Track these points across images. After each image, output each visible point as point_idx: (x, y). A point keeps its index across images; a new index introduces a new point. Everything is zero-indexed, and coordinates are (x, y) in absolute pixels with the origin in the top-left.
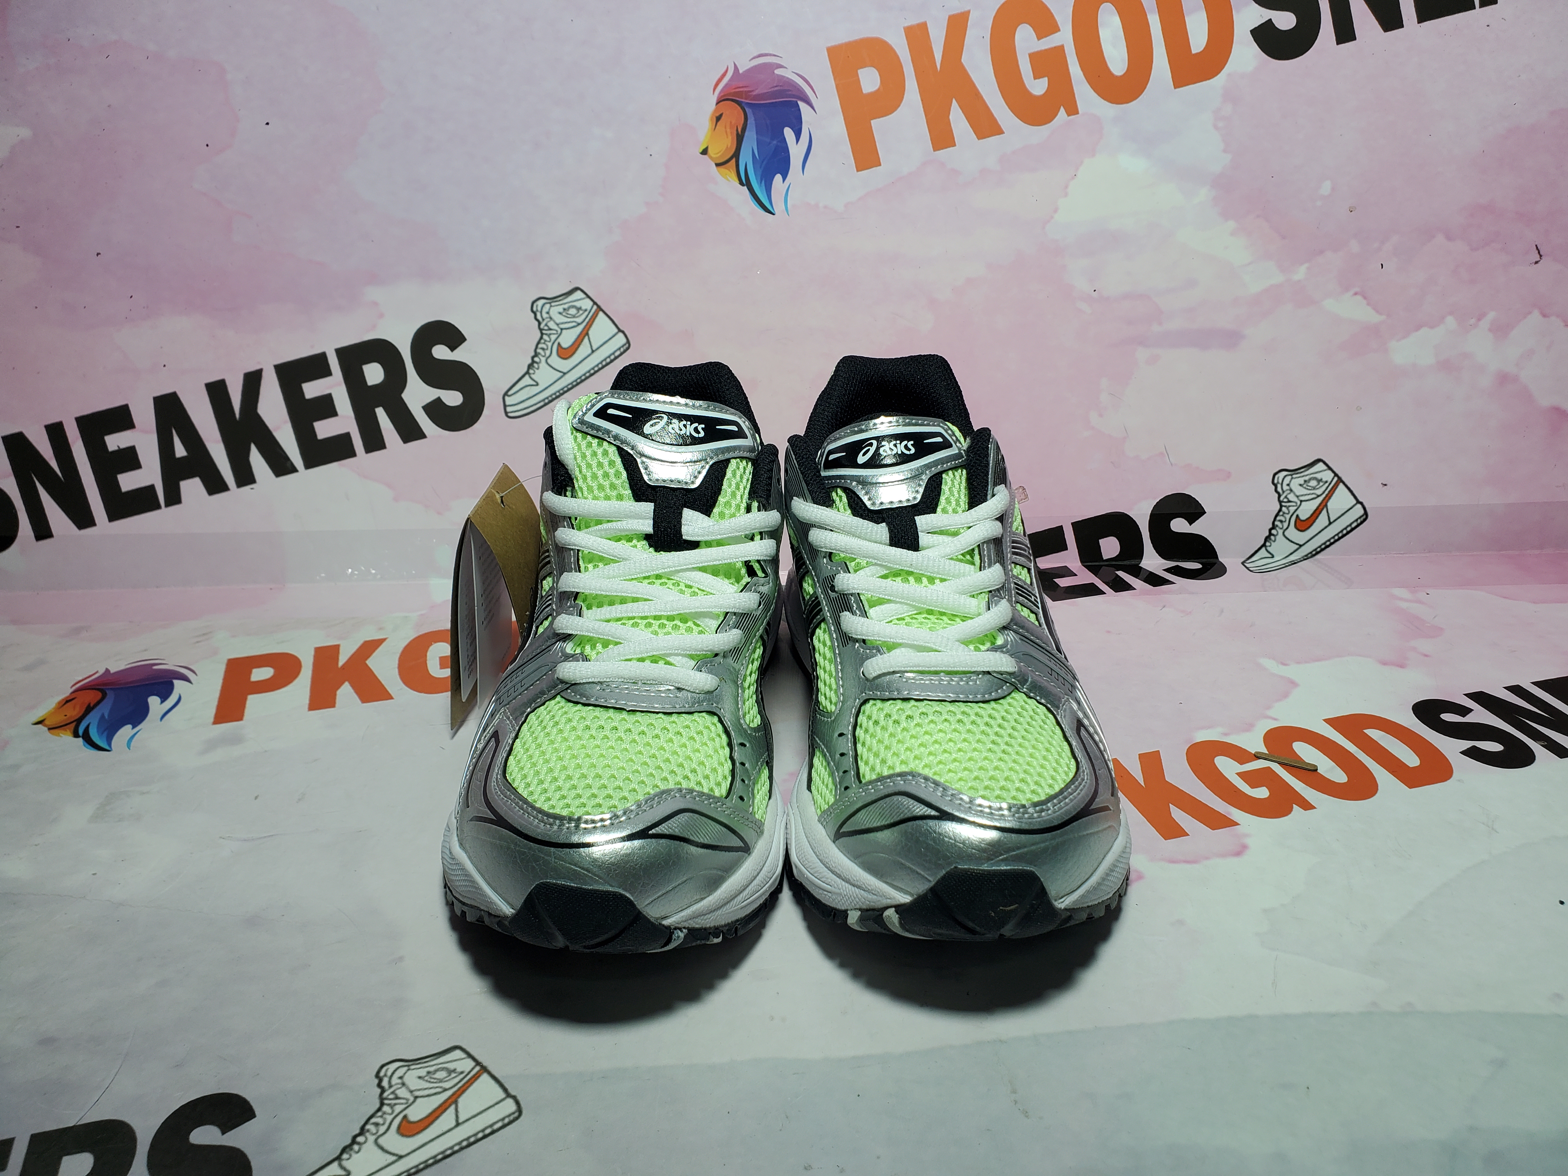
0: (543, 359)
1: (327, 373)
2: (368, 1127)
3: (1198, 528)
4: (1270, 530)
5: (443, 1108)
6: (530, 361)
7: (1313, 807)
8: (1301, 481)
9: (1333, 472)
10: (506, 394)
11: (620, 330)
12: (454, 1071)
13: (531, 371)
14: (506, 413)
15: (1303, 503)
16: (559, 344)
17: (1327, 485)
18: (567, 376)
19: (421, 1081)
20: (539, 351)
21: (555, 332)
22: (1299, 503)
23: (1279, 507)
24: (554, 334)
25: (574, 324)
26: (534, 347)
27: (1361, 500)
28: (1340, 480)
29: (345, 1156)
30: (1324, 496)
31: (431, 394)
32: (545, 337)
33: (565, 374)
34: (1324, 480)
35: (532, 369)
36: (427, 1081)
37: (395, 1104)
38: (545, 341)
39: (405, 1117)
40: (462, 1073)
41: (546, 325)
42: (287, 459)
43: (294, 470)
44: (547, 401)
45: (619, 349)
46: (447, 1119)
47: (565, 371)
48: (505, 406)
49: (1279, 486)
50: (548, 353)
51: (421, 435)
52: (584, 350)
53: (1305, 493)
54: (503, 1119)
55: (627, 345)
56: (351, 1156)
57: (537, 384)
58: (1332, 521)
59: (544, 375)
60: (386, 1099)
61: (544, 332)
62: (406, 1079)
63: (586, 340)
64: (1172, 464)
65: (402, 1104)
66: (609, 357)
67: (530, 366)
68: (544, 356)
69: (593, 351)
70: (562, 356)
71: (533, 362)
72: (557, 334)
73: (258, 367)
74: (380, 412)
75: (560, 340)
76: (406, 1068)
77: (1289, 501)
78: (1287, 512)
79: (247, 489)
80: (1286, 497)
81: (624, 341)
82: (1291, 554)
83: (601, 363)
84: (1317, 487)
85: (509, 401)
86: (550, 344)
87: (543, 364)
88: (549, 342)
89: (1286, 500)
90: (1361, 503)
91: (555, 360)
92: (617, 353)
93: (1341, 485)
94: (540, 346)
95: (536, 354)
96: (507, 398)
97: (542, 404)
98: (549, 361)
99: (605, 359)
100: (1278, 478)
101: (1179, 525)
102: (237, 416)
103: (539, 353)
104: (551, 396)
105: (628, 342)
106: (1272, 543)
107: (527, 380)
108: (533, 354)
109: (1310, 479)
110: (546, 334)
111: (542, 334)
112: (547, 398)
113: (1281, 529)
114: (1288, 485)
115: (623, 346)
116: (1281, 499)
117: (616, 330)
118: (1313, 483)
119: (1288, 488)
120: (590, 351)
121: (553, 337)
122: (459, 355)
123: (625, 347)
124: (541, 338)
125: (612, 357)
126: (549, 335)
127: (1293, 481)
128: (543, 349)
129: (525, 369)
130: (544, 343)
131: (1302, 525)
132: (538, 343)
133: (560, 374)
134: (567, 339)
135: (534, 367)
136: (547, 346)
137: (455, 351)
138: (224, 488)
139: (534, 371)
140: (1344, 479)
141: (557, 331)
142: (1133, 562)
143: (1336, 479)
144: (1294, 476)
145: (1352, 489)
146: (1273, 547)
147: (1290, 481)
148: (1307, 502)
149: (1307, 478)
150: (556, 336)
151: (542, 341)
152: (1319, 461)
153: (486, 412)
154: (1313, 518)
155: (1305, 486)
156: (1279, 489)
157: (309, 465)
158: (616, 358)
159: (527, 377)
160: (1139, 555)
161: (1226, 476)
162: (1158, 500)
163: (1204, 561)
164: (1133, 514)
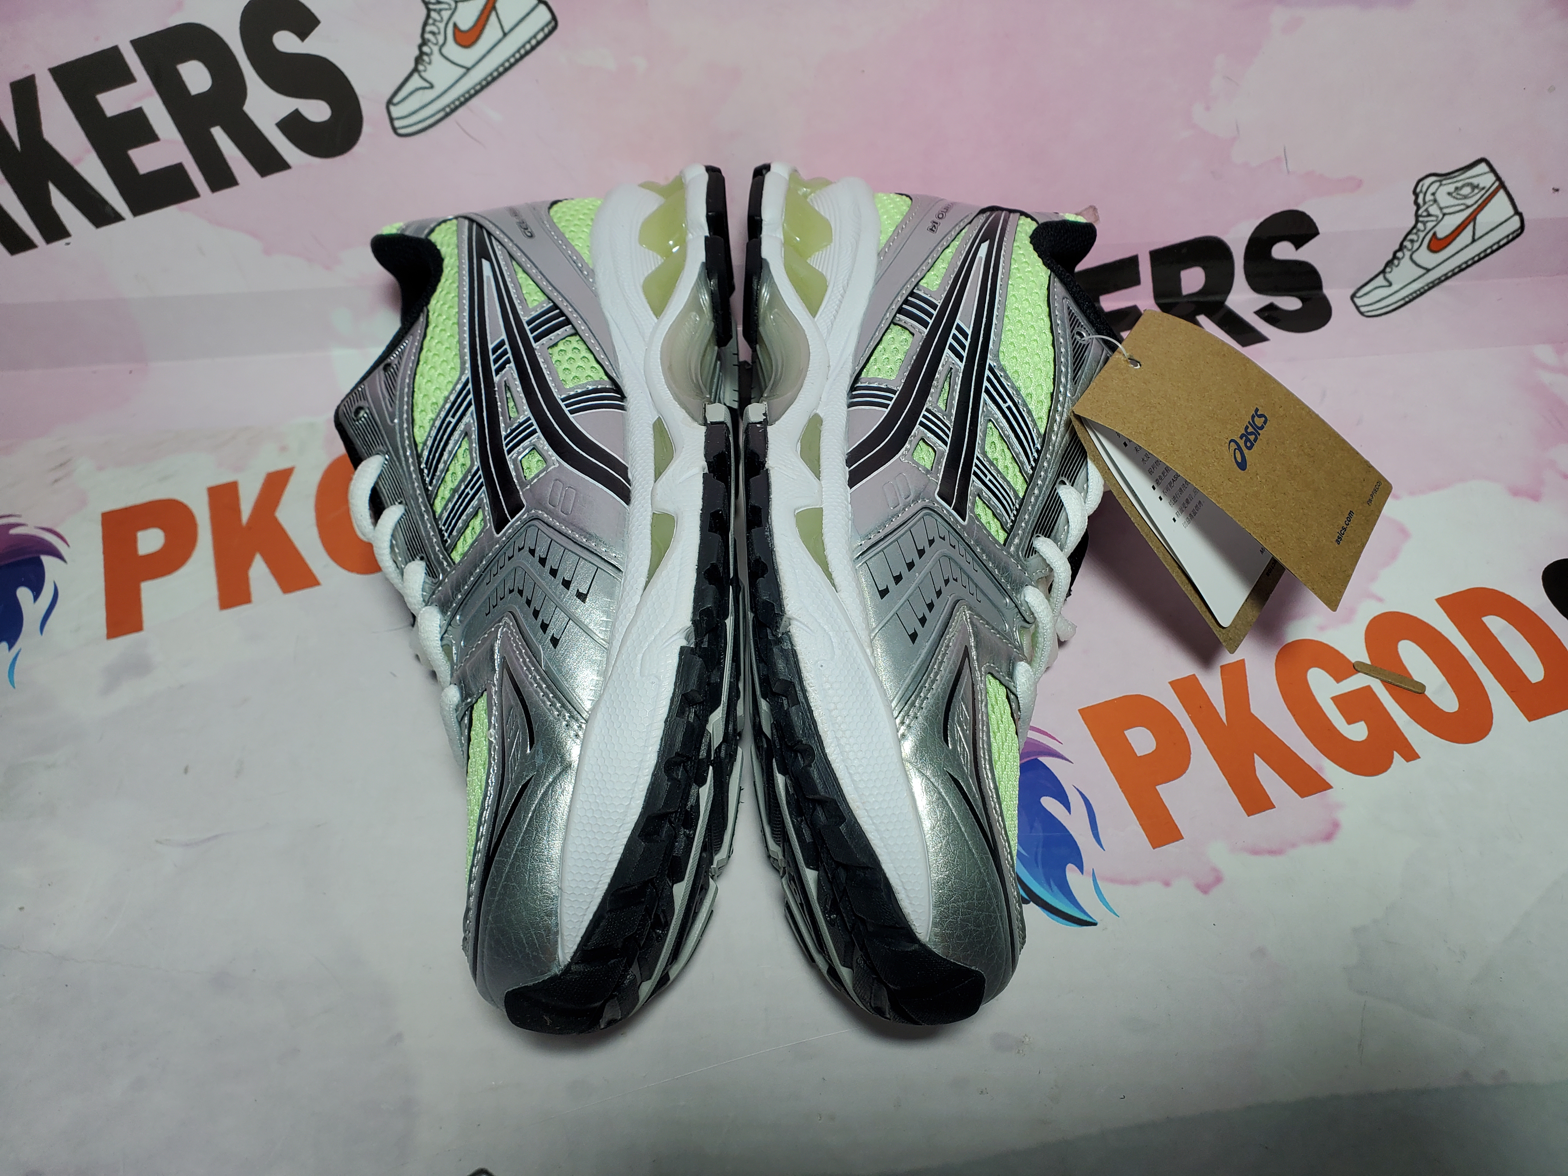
0: (436, 49)
1: (128, 78)
3: (1307, 253)
7: (1417, 756)
8: (1451, 188)
10: (390, 102)
13: (421, 68)
14: (394, 129)
15: (1446, 217)
16: (455, 25)
17: (1483, 192)
18: (473, 73)
20: (428, 36)
22: (1441, 216)
23: (1413, 222)
24: (446, 9)
26: (419, 31)
27: (1520, 209)
28: (1502, 186)
30: (1475, 206)
31: (286, 105)
32: (434, 15)
34: (1481, 186)
35: (422, 65)
38: (435, 20)
42: (104, 202)
43: (118, 218)
44: (448, 110)
45: (542, 29)
47: (469, 65)
48: (392, 120)
49: (1421, 196)
50: (441, 39)
52: (492, 32)
53: (1452, 204)
55: (553, 24)
57: (432, 86)
61: (431, 6)
63: (493, 17)
64: (1288, 172)
66: (529, 42)
67: (418, 60)
68: (436, 44)
69: (505, 35)
70: (463, 44)
71: (422, 53)
72: (450, 9)
73: (27, 73)
74: (218, 133)
75: (455, 18)
79: (60, 244)
80: (1426, 210)
81: (548, 16)
82: (1414, 281)
83: (518, 51)
84: (1470, 195)
85: (396, 111)
86: (442, 26)
87: (436, 57)
88: (441, 21)
91: (452, 49)
92: (540, 36)
93: (1502, 193)
94: (428, 28)
95: (424, 42)
96: (392, 108)
97: (442, 114)
98: (444, 51)
99: (523, 46)
100: (1422, 186)
101: (1283, 251)
102: (18, 145)
103: (429, 40)
104: (453, 102)
105: (554, 18)
106: (1394, 268)
107: (416, 81)
108: (419, 41)
109: (1463, 186)
110: (435, 10)
111: (429, 10)
112: (448, 106)
113: (1409, 250)
114: (1433, 194)
115: (547, 25)
116: (1420, 212)
118: (1466, 191)
119: (1432, 198)
120: (500, 34)
121: (446, 14)
122: (313, 45)
123: (550, 27)
124: (428, 16)
125: (534, 42)
126: (439, 12)
127: (1441, 188)
128: (433, 33)
129: (412, 65)
130: (434, 24)
131: (1437, 245)
132: (425, 24)
133: (462, 71)
134: (466, 16)
135: (423, 61)
136: (438, 28)
138: (29, 245)
139: (425, 67)
140: (1507, 184)
141: (449, 4)
142: (1218, 298)
143: (1497, 184)
144: (1444, 182)
145: (1514, 196)
146: (1394, 275)
147: (1437, 189)
148: (1452, 216)
149: (1459, 184)
150: (449, 12)
151: (431, 21)
152: (1483, 160)
153: (366, 129)
154: (1452, 237)
155: (1454, 194)
156: (1420, 200)
157: (138, 209)
158: (539, 43)
159: (416, 76)
160: (1227, 288)
161: (1355, 184)
162: (1262, 220)
163: (1304, 293)
164: (1227, 239)
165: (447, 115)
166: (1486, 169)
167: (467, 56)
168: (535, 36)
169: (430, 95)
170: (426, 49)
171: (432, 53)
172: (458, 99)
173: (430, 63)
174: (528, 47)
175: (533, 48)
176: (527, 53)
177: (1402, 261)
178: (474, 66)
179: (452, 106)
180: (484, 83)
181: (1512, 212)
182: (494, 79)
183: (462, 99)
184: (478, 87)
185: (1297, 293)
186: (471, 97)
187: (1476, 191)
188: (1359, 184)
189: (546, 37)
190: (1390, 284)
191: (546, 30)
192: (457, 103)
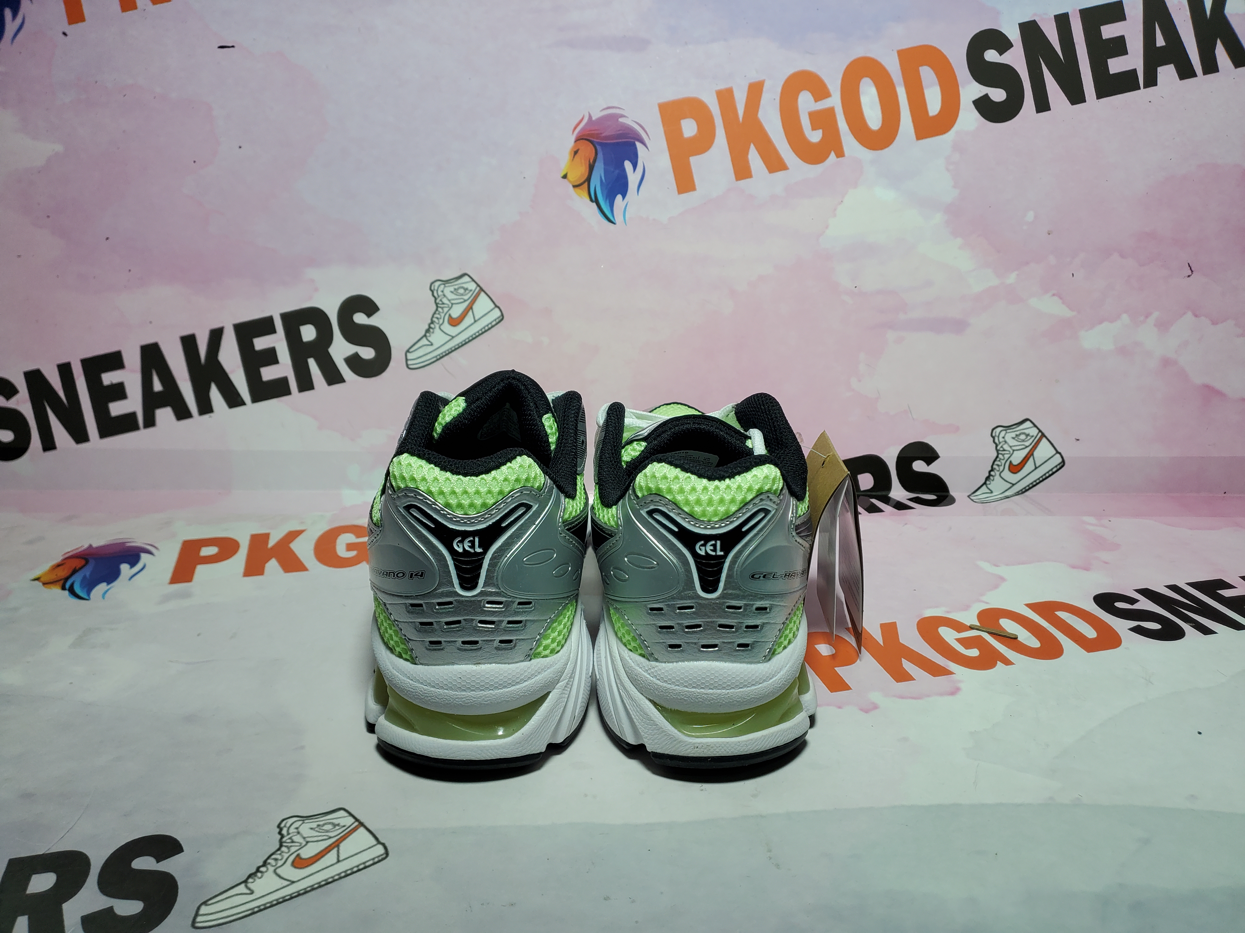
0: (437, 326)
1: (273, 331)
2: (269, 861)
3: (934, 468)
4: (990, 472)
5: (328, 850)
6: (427, 327)
7: (1012, 664)
9: (1038, 429)
10: (408, 351)
11: (496, 306)
12: (338, 825)
13: (428, 334)
14: (407, 365)
15: (1015, 452)
17: (1033, 438)
19: (312, 831)
20: (435, 319)
22: (1012, 452)
25: (462, 300)
27: (1059, 451)
28: (1043, 435)
29: (250, 880)
30: (1031, 447)
31: (351, 349)
32: (440, 310)
33: (453, 337)
34: (1031, 434)
36: (317, 831)
37: (291, 846)
39: (298, 855)
40: (344, 826)
41: (441, 300)
42: (238, 395)
43: (243, 403)
45: (495, 320)
46: (331, 857)
47: (454, 335)
48: (407, 360)
50: (441, 321)
52: (469, 320)
54: (373, 859)
55: (501, 318)
56: (255, 880)
57: (432, 344)
58: (1037, 466)
59: (437, 338)
60: (285, 842)
61: (439, 305)
62: (300, 830)
63: (470, 313)
64: (914, 419)
65: (297, 846)
67: (428, 331)
68: (438, 323)
69: (475, 321)
72: (448, 307)
73: (221, 326)
74: (312, 363)
75: (450, 312)
76: (301, 822)
77: (1004, 450)
78: (1002, 458)
79: (206, 417)
80: (1002, 447)
81: (499, 314)
82: (1006, 490)
84: (1026, 440)
85: (410, 356)
86: (443, 315)
88: (443, 312)
89: (1001, 449)
90: (1060, 453)
92: (494, 323)
93: (1044, 440)
95: (432, 322)
96: (408, 354)
97: (435, 359)
100: (996, 432)
101: (919, 466)
103: (435, 322)
104: (442, 354)
105: (502, 315)
106: (991, 481)
109: (1020, 434)
112: (439, 355)
114: (1003, 438)
115: (498, 318)
116: (998, 448)
117: (493, 306)
118: (1023, 437)
119: (1003, 440)
121: (446, 310)
122: (374, 321)
124: (437, 310)
125: (490, 326)
126: (442, 308)
127: (1007, 434)
128: (437, 318)
130: (439, 314)
131: (1015, 469)
132: (435, 313)
133: (450, 338)
134: (456, 312)
140: (1046, 435)
142: (884, 493)
143: (1040, 434)
144: (1008, 431)
145: (1052, 442)
146: (992, 485)
148: (1018, 452)
149: (1018, 433)
152: (1027, 420)
153: (392, 364)
154: (1022, 464)
155: (1016, 439)
156: (996, 441)
158: (493, 327)
160: (889, 487)
161: (956, 429)
162: (903, 446)
163: (938, 494)
164: (883, 456)
165: (438, 360)
166: (1031, 425)
167: (453, 331)
168: (491, 323)
169: (430, 349)
170: (432, 326)
171: (435, 328)
172: (445, 352)
173: (433, 332)
174: (487, 328)
175: (489, 329)
176: (486, 331)
177: (995, 478)
178: (457, 335)
179: (441, 355)
180: (460, 345)
181: (1054, 452)
182: (466, 343)
183: (447, 352)
184: (457, 347)
185: (935, 494)
186: (453, 351)
187: (1029, 438)
188: (957, 429)
189: (497, 324)
190: (992, 492)
191: (497, 321)
192: (444, 354)
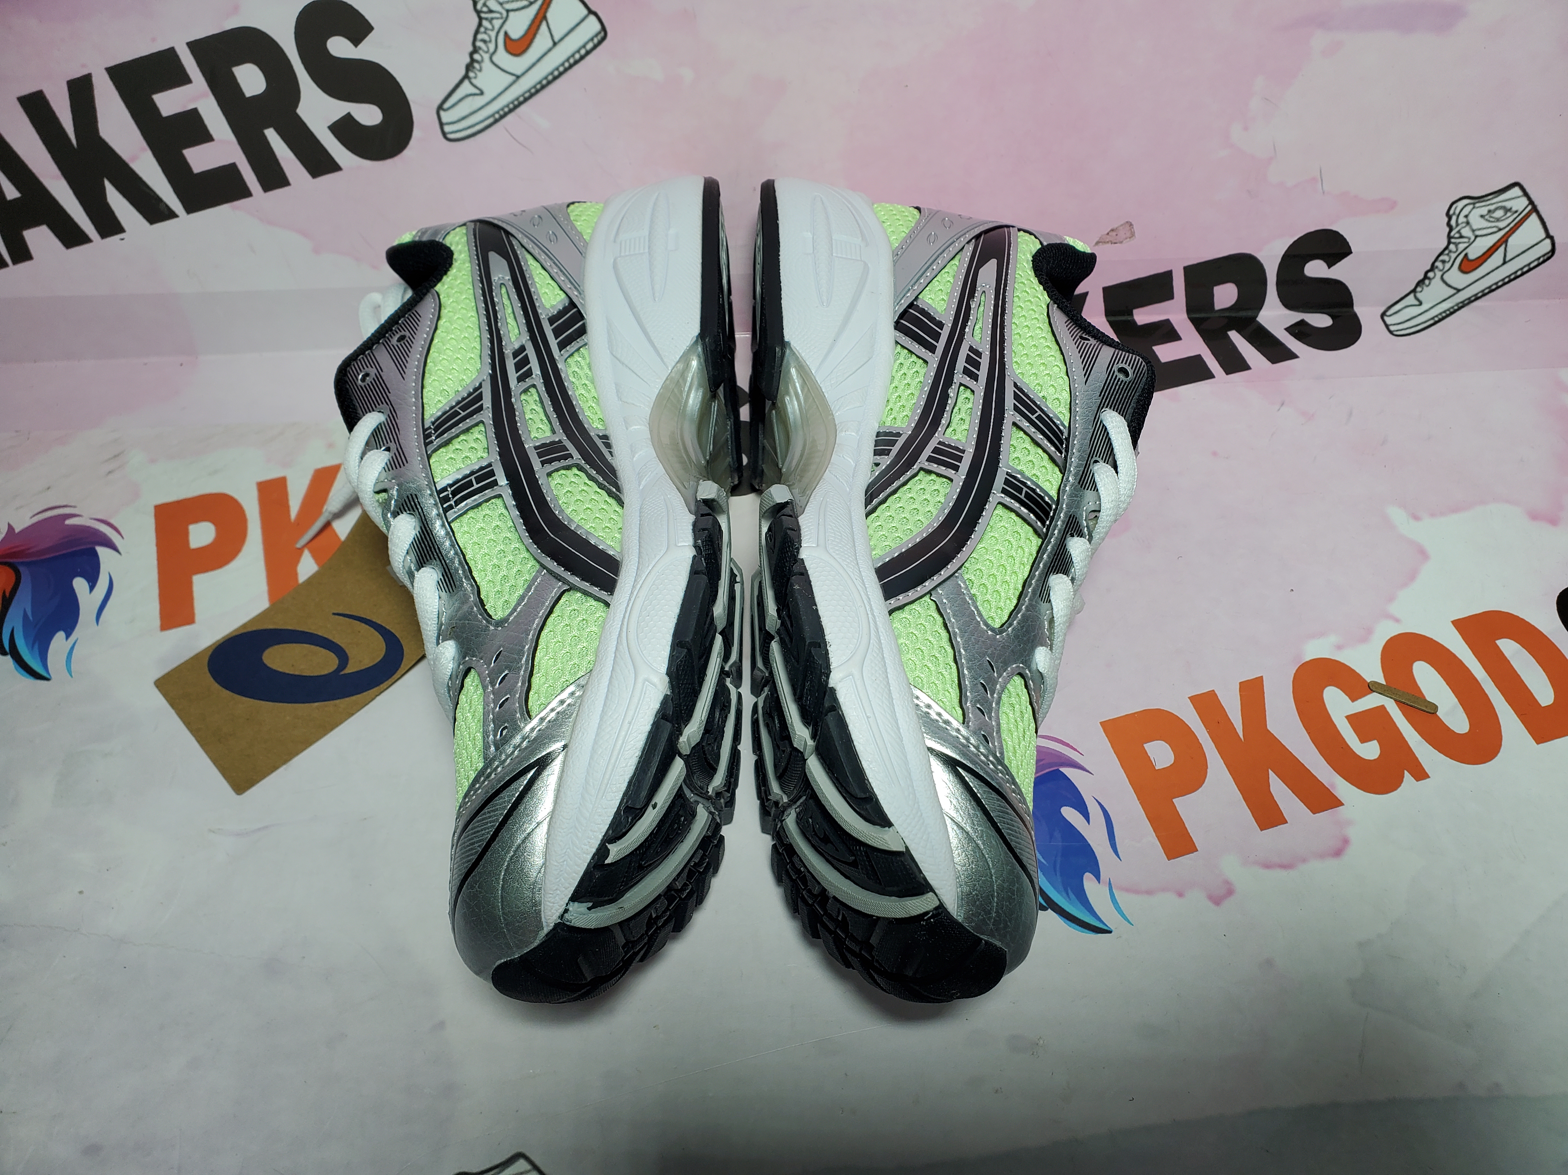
0: (486, 57)
1: (186, 80)
3: (1339, 272)
6: (468, 60)
7: (1427, 776)
8: (1484, 211)
9: (1529, 198)
10: (440, 108)
11: (591, 12)
13: (471, 74)
14: (444, 134)
15: (1478, 239)
16: (506, 34)
18: (522, 81)
20: (479, 44)
21: (498, 15)
22: (1473, 238)
23: (1446, 244)
24: (497, 18)
26: (471, 39)
27: (1552, 233)
28: (1535, 209)
31: (338, 109)
33: (518, 77)
34: (1514, 209)
35: (472, 71)
38: (486, 29)
43: (172, 215)
44: (497, 116)
45: (592, 39)
47: (519, 73)
48: (441, 125)
49: (1454, 218)
50: (492, 47)
51: (332, 166)
52: (542, 42)
53: (1484, 226)
55: (602, 34)
57: (482, 93)
61: (483, 15)
63: (544, 26)
64: (1324, 193)
66: (578, 51)
67: (469, 67)
68: (487, 52)
69: (555, 44)
70: (512, 51)
71: (473, 61)
72: (502, 18)
73: (84, 72)
75: (506, 27)
79: (114, 239)
80: (1459, 232)
81: (598, 27)
83: (568, 60)
84: (1503, 218)
85: (446, 117)
87: (487, 64)
88: (493, 30)
91: (502, 57)
92: (589, 46)
93: (1534, 216)
94: (480, 37)
95: (475, 50)
96: (442, 113)
97: (491, 120)
98: (495, 58)
99: (573, 55)
100: (1456, 208)
101: (1315, 269)
102: (74, 141)
103: (480, 48)
104: (502, 109)
105: (604, 28)
107: (467, 87)
108: (471, 49)
109: (1496, 209)
110: (486, 19)
111: (480, 19)
112: (498, 112)
113: (1441, 271)
114: (1466, 216)
115: (596, 35)
116: (1452, 234)
117: (585, 12)
118: (1499, 214)
119: (1465, 220)
120: (550, 44)
121: (497, 23)
122: (366, 51)
123: (599, 37)
124: (480, 25)
125: (583, 52)
126: (490, 20)
127: (1475, 211)
128: (484, 41)
129: (463, 72)
130: (485, 33)
131: (1468, 266)
132: (477, 32)
133: (511, 78)
134: (517, 26)
135: (474, 68)
136: (490, 36)
137: (361, 46)
138: (84, 239)
139: (476, 74)
140: (1540, 208)
141: (501, 14)
142: (1249, 314)
143: (1530, 207)
145: (1546, 220)
147: (1470, 212)
148: (1484, 238)
149: (1492, 207)
150: (500, 21)
151: (482, 29)
153: (416, 133)
156: (1453, 222)
157: (191, 207)
158: (588, 53)
159: (466, 82)
160: (1259, 302)
161: (1389, 205)
162: (1296, 238)
163: (1335, 311)
164: (1260, 256)
166: (1520, 193)
167: (517, 64)
168: (584, 46)
169: (480, 101)
170: (477, 57)
171: (482, 60)
172: (507, 106)
173: (480, 70)
174: (577, 56)
175: (582, 58)
176: (576, 62)
177: (1433, 282)
178: (524, 74)
179: (502, 113)
180: (533, 91)
181: (1543, 235)
182: (543, 87)
183: (511, 106)
184: (527, 95)
185: (1328, 311)
186: (520, 104)
187: (1509, 214)
188: (1393, 205)
189: (595, 47)
190: (1421, 303)
191: (596, 41)
192: (506, 110)
